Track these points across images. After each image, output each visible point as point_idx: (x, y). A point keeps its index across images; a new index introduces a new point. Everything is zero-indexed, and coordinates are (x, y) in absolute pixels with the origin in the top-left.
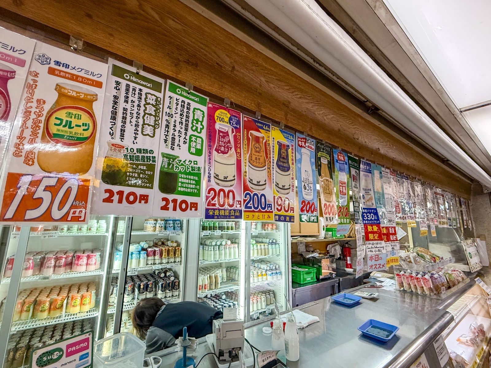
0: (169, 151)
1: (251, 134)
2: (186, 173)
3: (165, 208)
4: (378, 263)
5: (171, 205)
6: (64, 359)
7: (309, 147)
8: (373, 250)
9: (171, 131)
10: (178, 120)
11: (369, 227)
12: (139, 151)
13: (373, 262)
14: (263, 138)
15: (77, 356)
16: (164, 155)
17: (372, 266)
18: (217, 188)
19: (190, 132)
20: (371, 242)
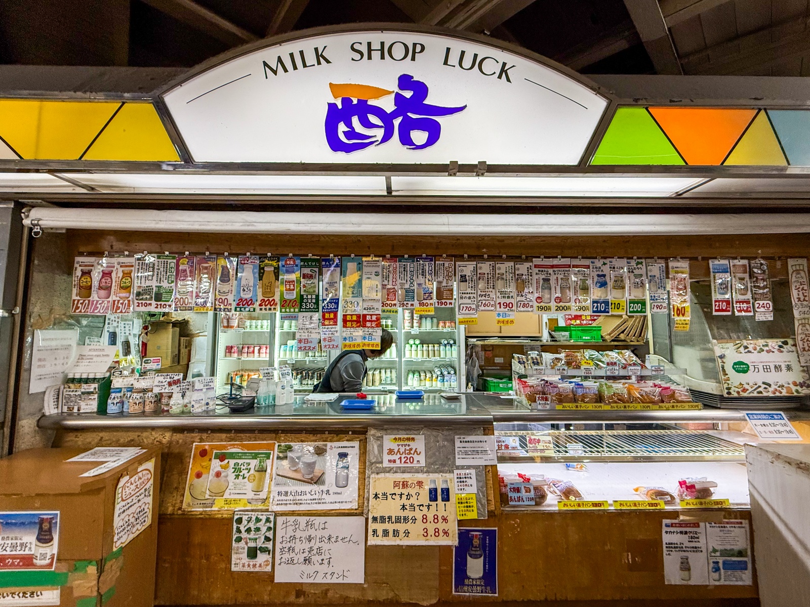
0: (159, 285)
1: (202, 266)
2: (166, 292)
3: (157, 307)
4: (331, 343)
5: (159, 306)
6: (151, 363)
7: (252, 262)
8: (327, 333)
9: (159, 276)
10: (162, 270)
11: (326, 314)
12: (147, 287)
13: (327, 343)
14: (210, 266)
15: (156, 364)
16: (156, 287)
17: (326, 346)
18: (179, 297)
19: (168, 274)
20: (327, 327)
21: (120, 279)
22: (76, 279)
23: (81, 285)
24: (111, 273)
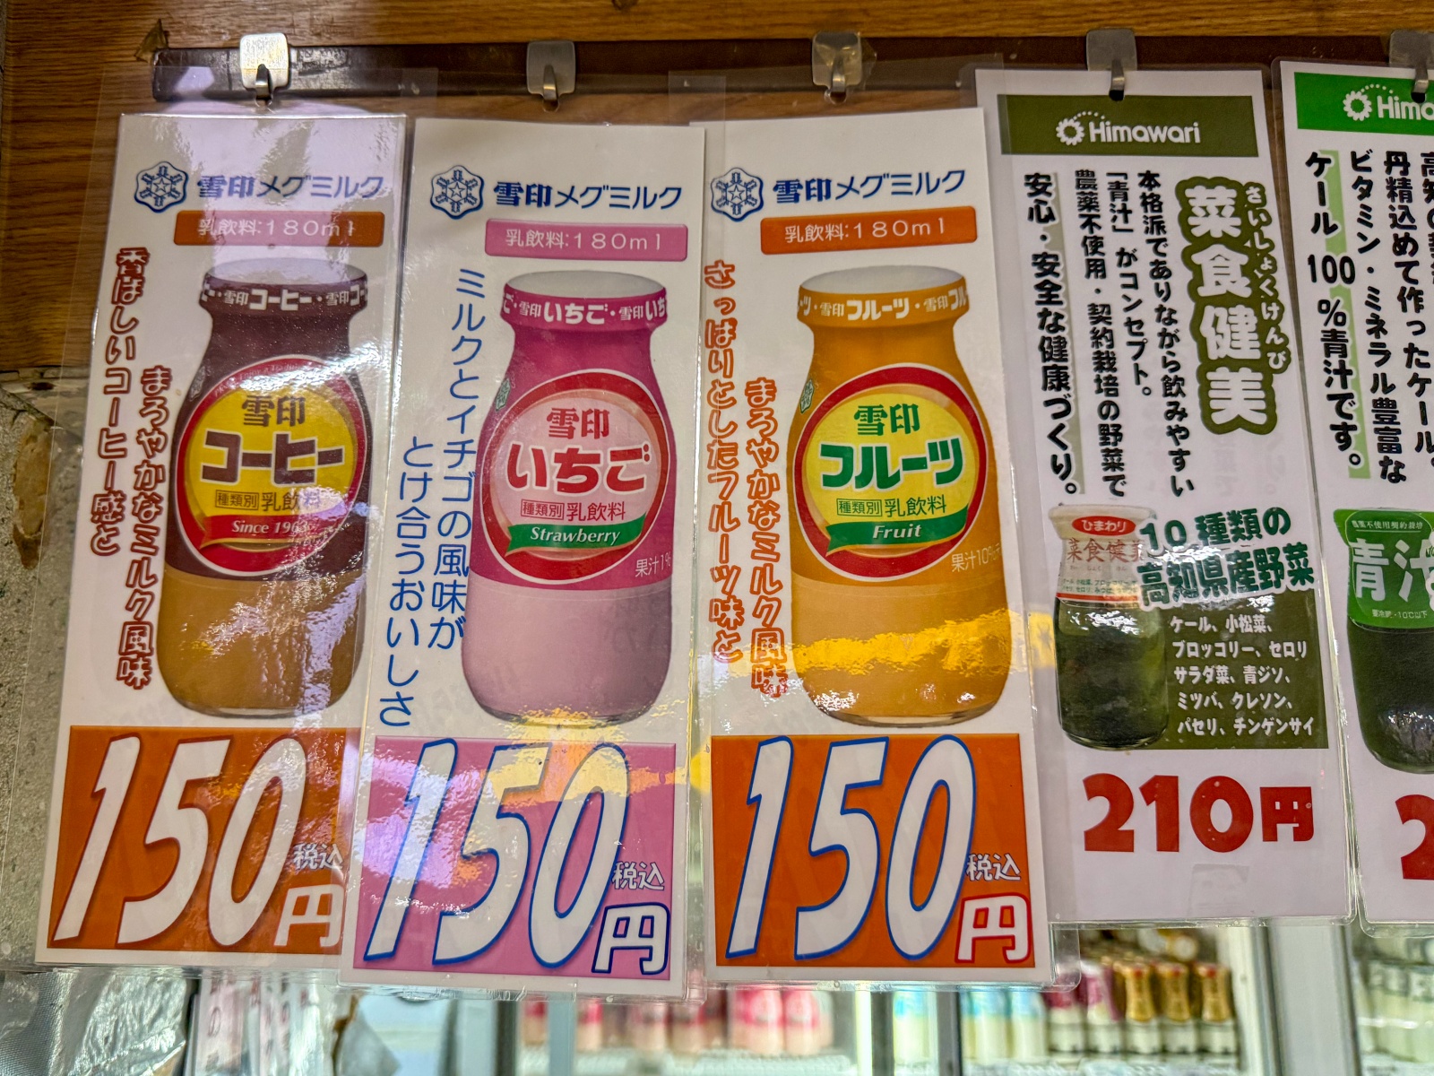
0: (1378, 495)
9: (1364, 366)
10: (1392, 284)
12: (1212, 527)
16: (1354, 526)
21: (785, 408)
22: (132, 421)
23: (206, 500)
24: (641, 334)
